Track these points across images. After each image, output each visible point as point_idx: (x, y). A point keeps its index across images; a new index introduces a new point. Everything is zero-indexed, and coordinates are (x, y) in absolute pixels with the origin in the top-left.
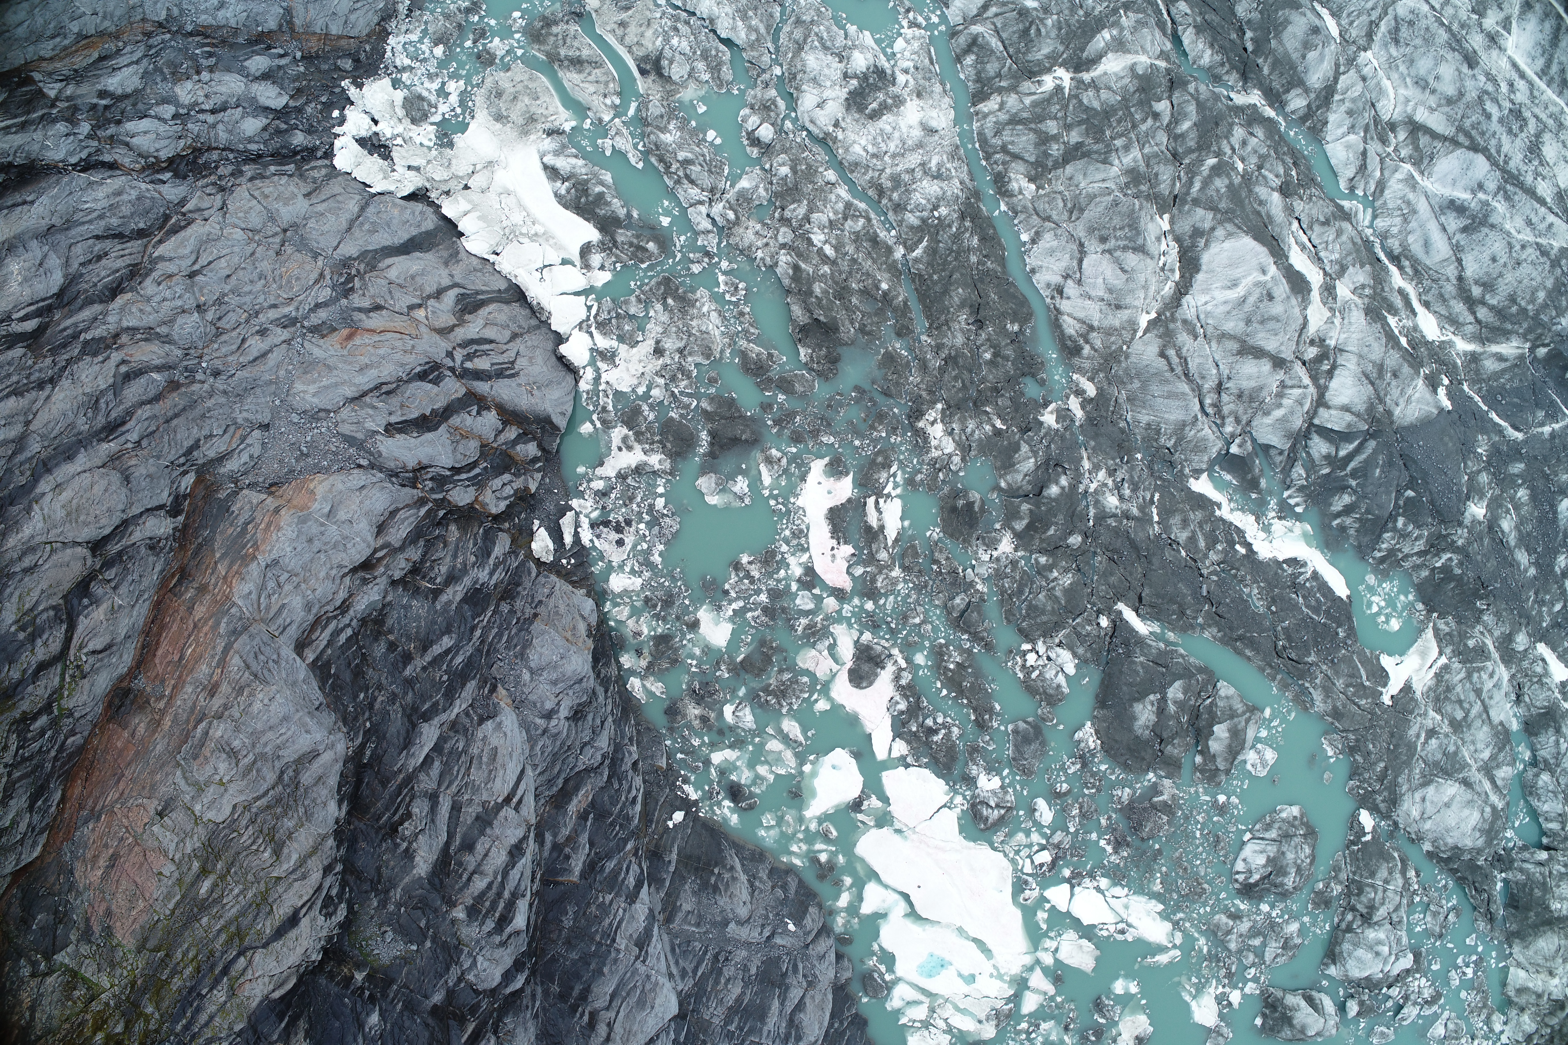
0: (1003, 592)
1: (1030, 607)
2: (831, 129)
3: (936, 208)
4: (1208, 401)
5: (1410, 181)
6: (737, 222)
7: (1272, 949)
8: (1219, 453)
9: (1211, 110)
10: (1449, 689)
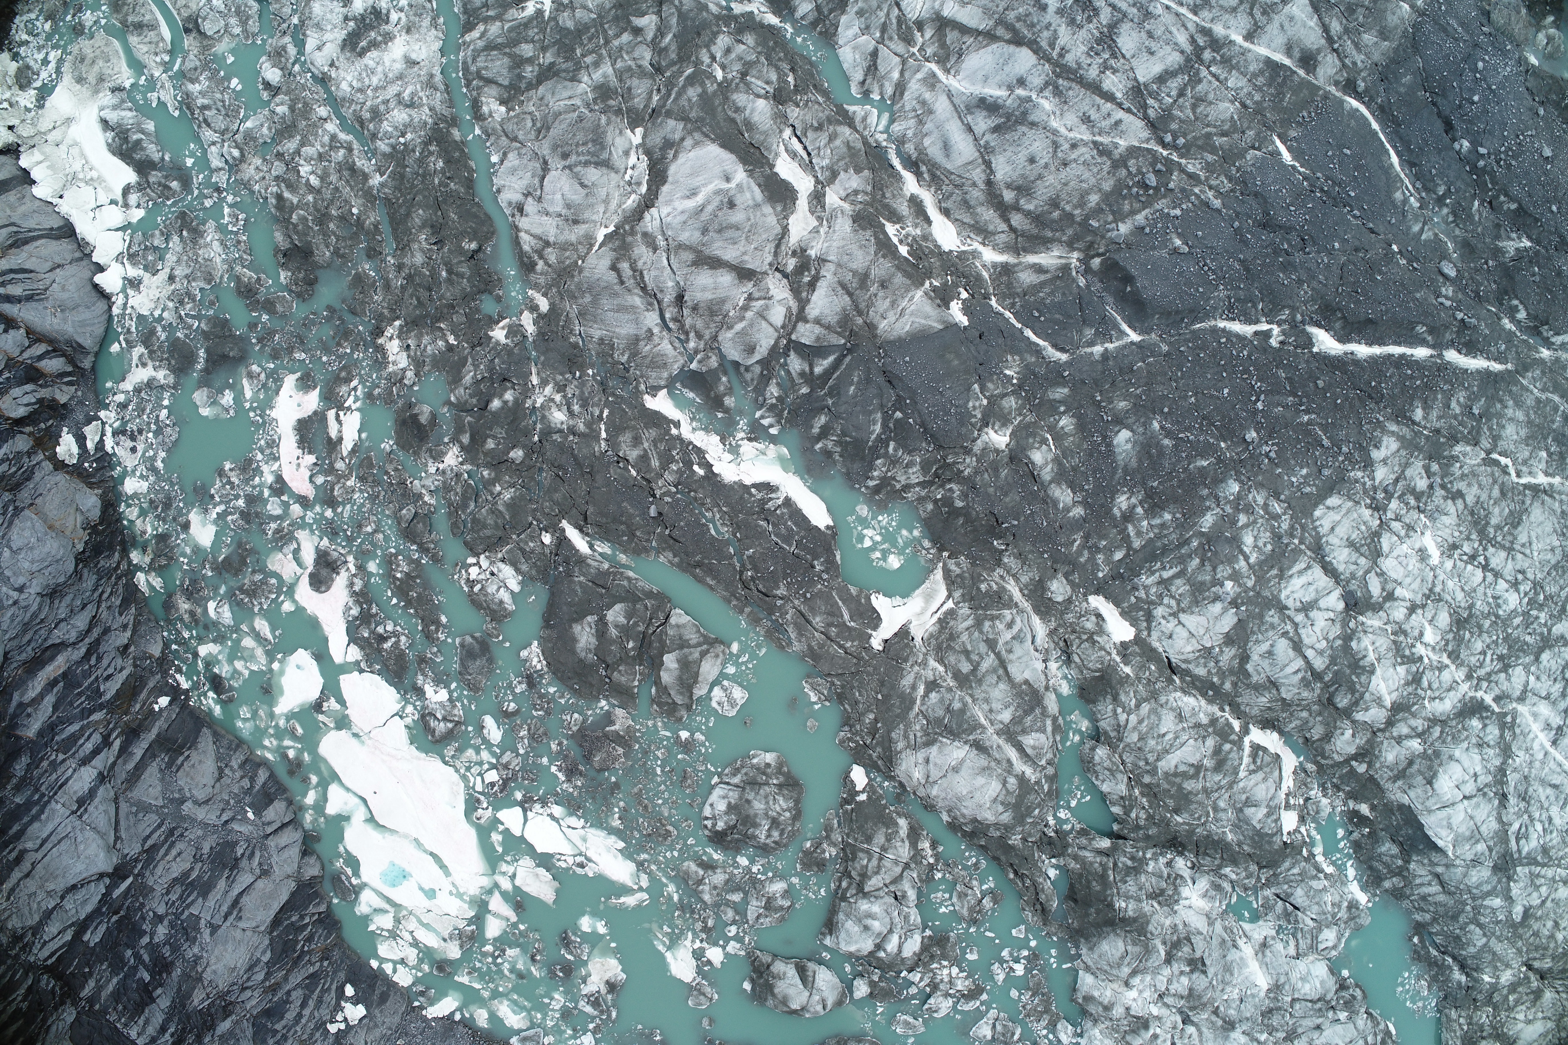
0: (450, 504)
1: (475, 521)
2: (326, 69)
3: (403, 135)
4: (668, 316)
5: (931, 81)
6: (243, 159)
7: (754, 908)
8: (682, 370)
9: (693, 20)
10: (952, 637)
